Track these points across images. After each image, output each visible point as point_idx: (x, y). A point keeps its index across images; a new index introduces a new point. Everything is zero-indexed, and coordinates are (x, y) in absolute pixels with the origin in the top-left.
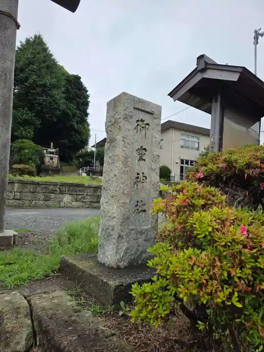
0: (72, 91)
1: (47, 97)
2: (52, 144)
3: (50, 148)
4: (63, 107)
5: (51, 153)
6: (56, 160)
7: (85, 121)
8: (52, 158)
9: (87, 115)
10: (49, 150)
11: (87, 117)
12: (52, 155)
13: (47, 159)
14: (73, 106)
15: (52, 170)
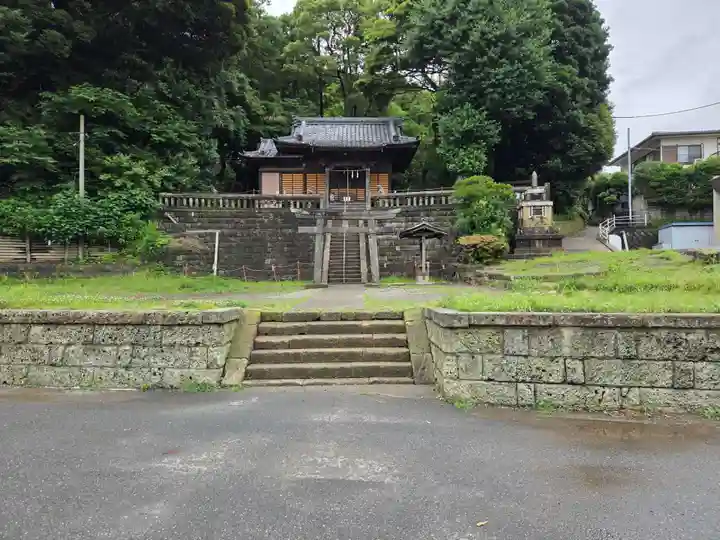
0: (567, 32)
1: (512, 64)
2: (534, 174)
3: (530, 185)
4: (549, 78)
5: (534, 197)
6: (548, 213)
7: (602, 100)
8: (538, 211)
9: (604, 83)
10: (530, 191)
11: (606, 88)
12: (538, 203)
13: (526, 214)
14: (570, 70)
15: (543, 239)
